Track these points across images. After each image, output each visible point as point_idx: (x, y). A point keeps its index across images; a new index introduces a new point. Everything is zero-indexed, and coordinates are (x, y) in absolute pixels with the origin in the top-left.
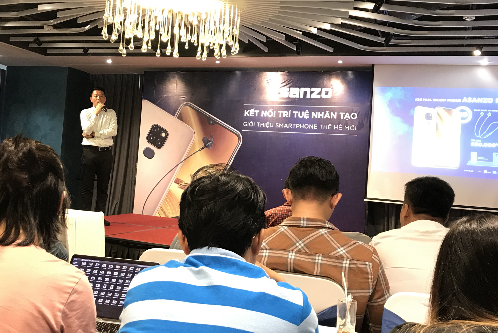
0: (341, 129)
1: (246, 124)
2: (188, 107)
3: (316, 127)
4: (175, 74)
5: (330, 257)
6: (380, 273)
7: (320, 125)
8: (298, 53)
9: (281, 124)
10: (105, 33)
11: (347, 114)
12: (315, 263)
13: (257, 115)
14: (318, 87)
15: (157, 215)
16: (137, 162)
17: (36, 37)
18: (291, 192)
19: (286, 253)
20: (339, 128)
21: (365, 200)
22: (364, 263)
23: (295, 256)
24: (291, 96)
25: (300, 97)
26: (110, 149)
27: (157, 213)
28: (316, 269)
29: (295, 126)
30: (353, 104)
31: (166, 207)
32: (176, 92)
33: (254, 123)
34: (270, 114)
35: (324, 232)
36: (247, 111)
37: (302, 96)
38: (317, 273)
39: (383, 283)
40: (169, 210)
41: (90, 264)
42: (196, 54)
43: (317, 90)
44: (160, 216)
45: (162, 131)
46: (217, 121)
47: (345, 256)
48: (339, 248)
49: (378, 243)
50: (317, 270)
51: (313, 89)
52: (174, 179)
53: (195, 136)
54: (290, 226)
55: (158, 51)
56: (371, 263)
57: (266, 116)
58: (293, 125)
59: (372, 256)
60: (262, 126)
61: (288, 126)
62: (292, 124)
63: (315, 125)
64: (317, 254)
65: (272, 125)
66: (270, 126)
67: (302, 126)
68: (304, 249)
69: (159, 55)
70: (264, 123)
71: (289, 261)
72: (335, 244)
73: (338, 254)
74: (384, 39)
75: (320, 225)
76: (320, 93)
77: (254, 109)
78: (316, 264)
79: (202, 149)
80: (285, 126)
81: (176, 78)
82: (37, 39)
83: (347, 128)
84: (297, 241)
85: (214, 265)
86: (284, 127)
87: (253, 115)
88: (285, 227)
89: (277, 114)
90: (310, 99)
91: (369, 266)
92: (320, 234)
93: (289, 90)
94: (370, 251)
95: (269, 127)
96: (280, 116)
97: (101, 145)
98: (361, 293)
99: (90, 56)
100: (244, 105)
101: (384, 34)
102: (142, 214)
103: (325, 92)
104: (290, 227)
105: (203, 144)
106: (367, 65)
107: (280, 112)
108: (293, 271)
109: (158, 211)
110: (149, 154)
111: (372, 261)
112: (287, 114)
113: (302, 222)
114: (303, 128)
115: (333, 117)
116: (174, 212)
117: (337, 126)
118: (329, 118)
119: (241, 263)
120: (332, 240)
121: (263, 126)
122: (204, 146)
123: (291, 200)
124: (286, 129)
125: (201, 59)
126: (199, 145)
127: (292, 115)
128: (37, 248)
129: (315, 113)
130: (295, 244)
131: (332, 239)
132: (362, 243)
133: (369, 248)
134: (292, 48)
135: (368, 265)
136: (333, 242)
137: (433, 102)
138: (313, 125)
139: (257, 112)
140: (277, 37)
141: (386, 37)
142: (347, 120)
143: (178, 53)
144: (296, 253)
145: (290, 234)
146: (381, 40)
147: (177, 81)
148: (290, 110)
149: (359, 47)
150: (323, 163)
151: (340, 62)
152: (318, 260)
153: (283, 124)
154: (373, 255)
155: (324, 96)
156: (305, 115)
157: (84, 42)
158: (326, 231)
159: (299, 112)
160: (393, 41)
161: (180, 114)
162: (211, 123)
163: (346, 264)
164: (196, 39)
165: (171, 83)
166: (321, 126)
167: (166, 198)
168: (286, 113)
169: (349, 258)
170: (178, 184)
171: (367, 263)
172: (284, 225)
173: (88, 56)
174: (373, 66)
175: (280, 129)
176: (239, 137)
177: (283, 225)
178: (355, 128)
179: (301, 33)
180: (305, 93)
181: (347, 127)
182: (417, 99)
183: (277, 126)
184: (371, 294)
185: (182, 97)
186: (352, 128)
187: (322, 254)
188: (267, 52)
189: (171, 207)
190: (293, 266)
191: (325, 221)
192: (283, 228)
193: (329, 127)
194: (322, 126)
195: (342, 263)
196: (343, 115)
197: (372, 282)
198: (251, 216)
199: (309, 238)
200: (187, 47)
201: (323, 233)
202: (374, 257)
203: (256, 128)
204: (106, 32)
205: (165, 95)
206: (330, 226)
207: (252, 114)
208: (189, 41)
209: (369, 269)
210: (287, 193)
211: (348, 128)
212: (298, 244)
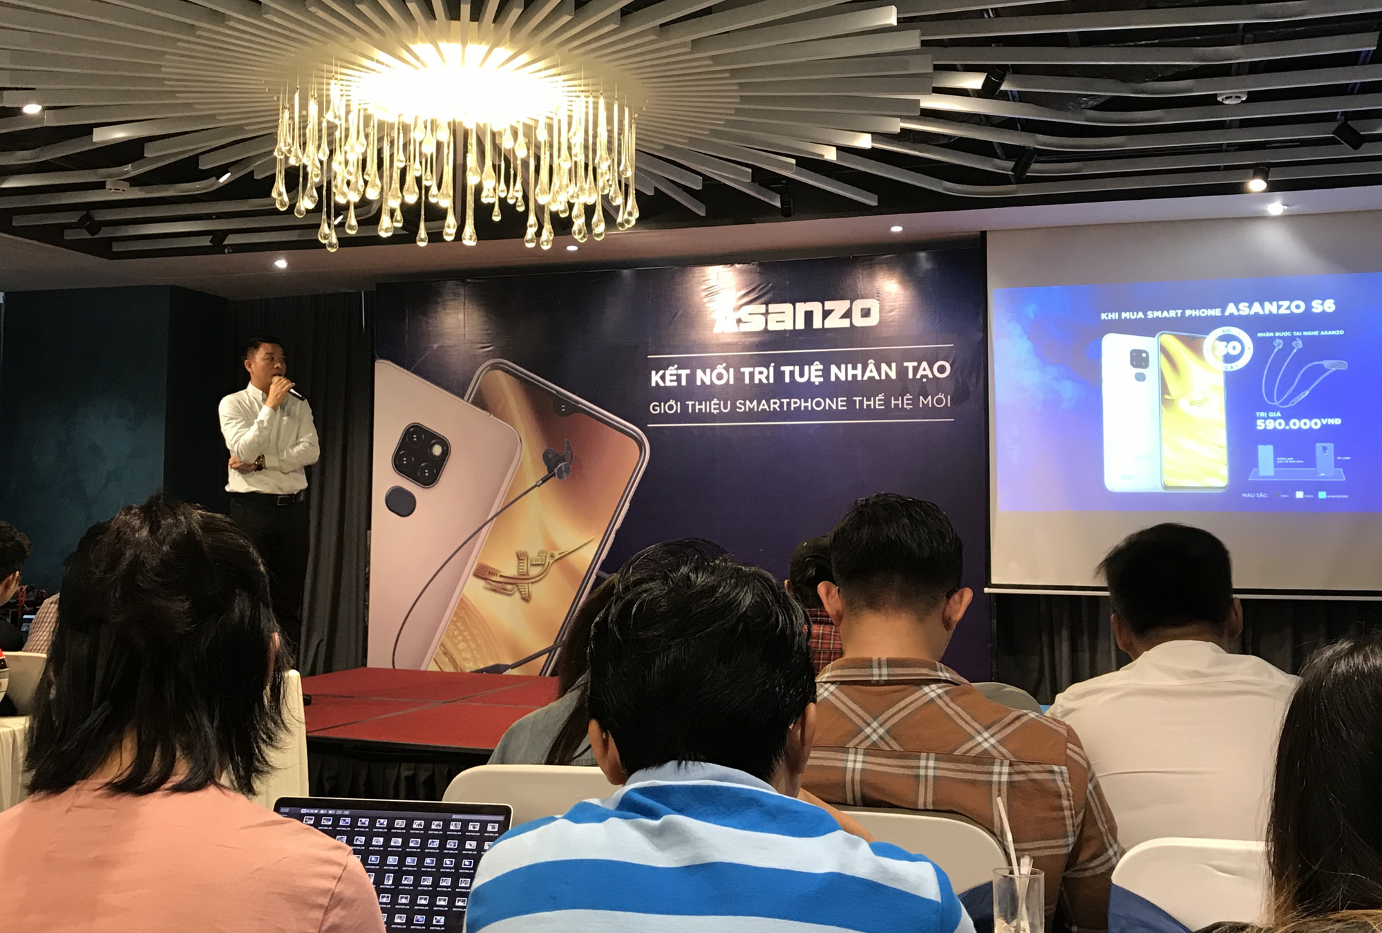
0: (911, 407)
1: (658, 408)
2: (499, 373)
3: (845, 403)
4: (460, 286)
5: (958, 760)
6: (1090, 792)
7: (854, 398)
8: (786, 213)
9: (751, 403)
10: (280, 194)
11: (924, 364)
12: (918, 776)
13: (684, 383)
14: (843, 299)
15: (433, 668)
16: (369, 528)
17: (85, 213)
18: (839, 591)
19: (839, 756)
20: (905, 402)
21: (986, 590)
22: (1048, 767)
23: (863, 762)
24: (773, 326)
25: (797, 328)
26: (302, 498)
27: (433, 661)
28: (922, 793)
29: (789, 404)
30: (937, 338)
31: (456, 645)
32: (464, 335)
33: (679, 403)
34: (720, 377)
35: (936, 693)
36: (657, 373)
37: (800, 325)
38: (925, 805)
39: (1100, 817)
40: (462, 650)
41: (324, 822)
42: (525, 233)
43: (840, 306)
44: (441, 669)
45: (433, 441)
46: (580, 405)
47: (995, 753)
48: (980, 733)
49: (1071, 711)
50: (925, 797)
51: (829, 305)
52: (471, 567)
53: (521, 449)
54: (842, 683)
55: (422, 233)
56: (1066, 766)
57: (708, 382)
58: (782, 404)
59: (1067, 748)
60: (700, 410)
61: (769, 407)
62: (780, 400)
63: (840, 399)
64: (922, 754)
65: (725, 407)
66: (720, 410)
67: (806, 404)
68: (887, 743)
69: (425, 241)
70: (704, 402)
71: (849, 777)
72: (967, 724)
73: (979, 750)
74: (1011, 164)
75: (922, 675)
76: (848, 314)
77: (676, 366)
78: (922, 780)
79: (544, 480)
80: (761, 407)
81: (462, 298)
82: (88, 217)
83: (925, 402)
84: (865, 721)
85: (700, 810)
86: (759, 410)
87: (675, 384)
88: (829, 686)
89: (739, 377)
90: (824, 330)
91: (1061, 778)
92: (926, 699)
93: (764, 311)
94: (1061, 734)
95: (718, 411)
96: (747, 381)
97: (281, 489)
98: (1046, 848)
99: (229, 253)
100: (648, 357)
101: (1009, 152)
102: (392, 667)
103: (862, 309)
104: (842, 686)
105: (546, 467)
106: (967, 234)
107: (746, 371)
108: (861, 803)
109: (434, 656)
110: (401, 504)
111: (1068, 761)
112: (763, 375)
113: (876, 671)
114: (810, 409)
115: (887, 375)
116: (478, 656)
117: (900, 398)
118: (877, 378)
119: (765, 800)
120: (958, 714)
121: (704, 411)
122: (547, 473)
123: (838, 612)
124: (764, 415)
125: (538, 245)
126: (533, 469)
127: (779, 375)
128: (224, 794)
129: (839, 369)
130: (862, 730)
131: (959, 709)
132: (1037, 714)
133: (1055, 728)
134: (767, 200)
135: (1057, 772)
136: (962, 718)
137: (1148, 319)
138: (835, 399)
139: (684, 373)
140: (733, 177)
141: (1016, 159)
142: (924, 380)
143: (475, 235)
144: (865, 754)
145: (845, 704)
146: (1004, 166)
147: (466, 304)
148: (773, 364)
149: (946, 189)
150: (918, 510)
151: (897, 229)
152: (926, 768)
153: (755, 402)
154: (1070, 745)
155: (859, 321)
156: (814, 373)
157: (214, 217)
158: (940, 691)
159: (797, 368)
160: (1036, 168)
161: (479, 393)
162: (563, 410)
163: (1000, 773)
164: (520, 195)
165: (448, 311)
166: (856, 400)
167: (455, 619)
168: (761, 373)
169: (1006, 758)
170: (485, 579)
171: (1056, 768)
172: (826, 682)
173: (225, 253)
174: (983, 234)
175: (750, 415)
176: (641, 444)
177: (824, 680)
178: (947, 401)
179: (793, 161)
180: (809, 316)
181: (925, 400)
182: (1106, 314)
183: (741, 408)
184: (1071, 848)
185: (482, 345)
186: (939, 401)
187: (936, 753)
188: (703, 214)
189: (470, 642)
190: (861, 790)
191: (935, 664)
192: (826, 689)
193: (877, 403)
194: (859, 400)
195: (991, 773)
196: (914, 367)
197: (1072, 817)
198: (780, 672)
199: (897, 713)
200: (497, 218)
201: (933, 695)
202: (1070, 749)
203: (684, 416)
204: (283, 189)
205: (434, 343)
206: (948, 675)
207: (671, 381)
208: (503, 201)
209: (1061, 784)
210: (828, 593)
211: (929, 401)
212: (868, 730)
